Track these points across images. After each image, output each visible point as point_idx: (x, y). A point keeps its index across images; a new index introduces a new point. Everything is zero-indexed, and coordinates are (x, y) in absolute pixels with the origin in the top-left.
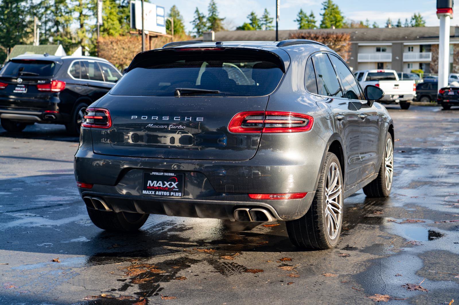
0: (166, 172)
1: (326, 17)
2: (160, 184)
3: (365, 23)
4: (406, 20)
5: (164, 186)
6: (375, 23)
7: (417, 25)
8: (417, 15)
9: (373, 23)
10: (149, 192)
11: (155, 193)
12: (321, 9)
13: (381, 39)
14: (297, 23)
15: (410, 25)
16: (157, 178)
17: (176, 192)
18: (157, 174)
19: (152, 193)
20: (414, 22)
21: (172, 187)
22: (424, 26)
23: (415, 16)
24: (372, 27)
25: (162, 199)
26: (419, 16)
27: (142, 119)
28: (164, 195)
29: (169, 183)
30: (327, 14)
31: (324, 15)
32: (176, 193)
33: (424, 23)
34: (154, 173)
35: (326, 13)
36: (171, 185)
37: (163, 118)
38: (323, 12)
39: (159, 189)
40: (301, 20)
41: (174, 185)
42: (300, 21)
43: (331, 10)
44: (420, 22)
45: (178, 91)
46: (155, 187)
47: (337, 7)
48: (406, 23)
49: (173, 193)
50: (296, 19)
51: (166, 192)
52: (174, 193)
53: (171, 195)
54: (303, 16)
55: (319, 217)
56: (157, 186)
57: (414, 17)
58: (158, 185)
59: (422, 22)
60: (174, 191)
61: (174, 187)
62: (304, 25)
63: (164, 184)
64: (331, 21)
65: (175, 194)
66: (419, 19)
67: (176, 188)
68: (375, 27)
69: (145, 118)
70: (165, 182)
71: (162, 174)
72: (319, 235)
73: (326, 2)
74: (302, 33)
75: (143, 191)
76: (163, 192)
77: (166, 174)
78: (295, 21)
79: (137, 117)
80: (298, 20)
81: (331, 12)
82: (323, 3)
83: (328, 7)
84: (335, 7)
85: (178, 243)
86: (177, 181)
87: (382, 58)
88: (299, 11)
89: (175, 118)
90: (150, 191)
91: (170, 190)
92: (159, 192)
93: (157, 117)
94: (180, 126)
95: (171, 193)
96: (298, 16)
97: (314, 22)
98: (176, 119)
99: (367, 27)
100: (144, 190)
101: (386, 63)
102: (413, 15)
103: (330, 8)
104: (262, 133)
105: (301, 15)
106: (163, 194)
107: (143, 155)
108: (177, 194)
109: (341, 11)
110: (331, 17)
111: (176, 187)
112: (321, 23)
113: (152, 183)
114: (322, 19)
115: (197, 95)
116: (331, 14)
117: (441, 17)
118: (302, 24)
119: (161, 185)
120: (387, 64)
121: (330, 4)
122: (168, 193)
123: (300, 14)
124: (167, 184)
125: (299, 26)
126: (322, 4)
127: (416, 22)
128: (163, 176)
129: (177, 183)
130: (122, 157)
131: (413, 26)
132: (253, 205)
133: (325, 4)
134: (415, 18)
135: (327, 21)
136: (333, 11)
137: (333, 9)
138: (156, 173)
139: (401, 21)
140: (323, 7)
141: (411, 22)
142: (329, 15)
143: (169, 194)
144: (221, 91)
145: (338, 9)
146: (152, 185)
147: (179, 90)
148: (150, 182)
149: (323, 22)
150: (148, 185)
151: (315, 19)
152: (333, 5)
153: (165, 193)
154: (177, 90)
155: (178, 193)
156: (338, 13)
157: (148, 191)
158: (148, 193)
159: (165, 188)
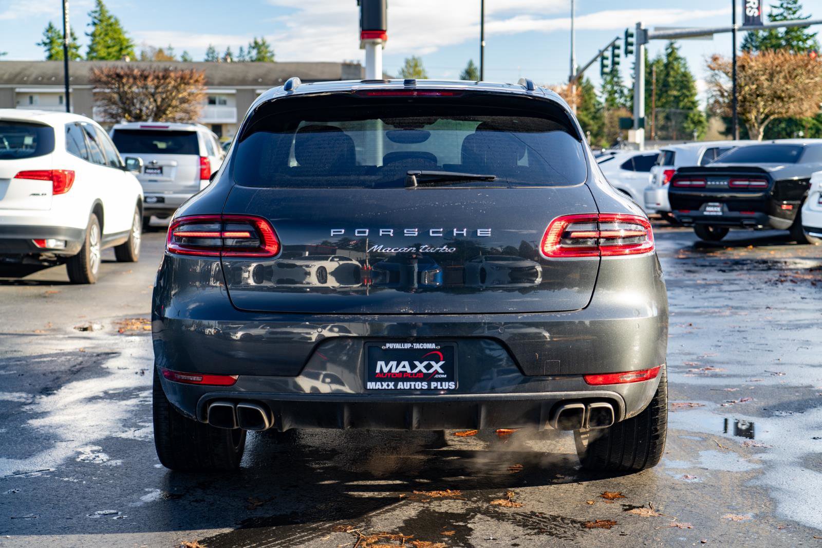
0: (416, 342)
1: (97, 39)
2: (404, 367)
3: (167, 53)
4: (241, 50)
5: (415, 371)
6: (185, 53)
7: (260, 59)
8: (260, 41)
9: (181, 53)
10: (382, 385)
11: (396, 385)
12: (88, 25)
13: (216, 81)
14: (43, 48)
15: (247, 58)
16: (399, 356)
17: (441, 380)
18: (398, 346)
19: (388, 385)
20: (254, 53)
21: (431, 371)
22: (273, 61)
23: (256, 43)
24: (180, 59)
25: (411, 398)
26: (264, 44)
27: (356, 234)
28: (415, 389)
29: (425, 363)
30: (100, 35)
31: (93, 35)
32: (444, 383)
33: (273, 55)
34: (389, 346)
35: (97, 33)
36: (428, 367)
37: (405, 231)
38: (91, 29)
39: (404, 377)
40: (51, 42)
41: (437, 367)
42: (50, 44)
43: (107, 25)
44: (266, 53)
45: (414, 177)
46: (395, 374)
47: (117, 21)
48: (240, 56)
49: (435, 383)
50: (40, 42)
51: (420, 383)
52: (439, 383)
53: (432, 388)
54: (53, 35)
55: (661, 410)
56: (397, 371)
57: (253, 45)
58: (400, 369)
59: (268, 55)
60: (437, 380)
61: (436, 372)
62: (57, 53)
63: (413, 367)
64: (108, 47)
65: (441, 386)
66: (262, 48)
67: (442, 374)
68: (185, 60)
69: (364, 232)
70: (417, 363)
71: (408, 346)
72: (655, 443)
73: (96, 12)
74: (116, 68)
75: (369, 384)
76: (413, 383)
77: (417, 346)
78: (39, 44)
79: (343, 231)
80: (45, 44)
81: (106, 30)
82: (90, 12)
83: (100, 21)
84: (112, 20)
85: (361, 483)
86: (442, 359)
87: (219, 117)
88: (47, 26)
89: (431, 231)
90: (383, 383)
91: (429, 378)
92: (405, 383)
93: (392, 231)
94: (444, 248)
95: (432, 383)
96: (44, 34)
97: (77, 48)
98: (433, 232)
99: (170, 59)
100: (371, 381)
101: (226, 124)
102: (252, 41)
103: (105, 23)
104: (600, 256)
105: (50, 34)
106: (413, 388)
107: (364, 310)
108: (446, 385)
109: (125, 29)
110: (107, 38)
111: (440, 371)
112: (87, 50)
113: (386, 366)
114: (90, 43)
115: (454, 185)
116: (106, 35)
117: (367, 46)
118: (53, 51)
119: (408, 370)
120: (229, 128)
121: (104, 16)
122: (424, 385)
123: (48, 31)
124: (420, 367)
125: (47, 54)
126: (90, 15)
127: (259, 53)
128: (411, 349)
129: (441, 363)
130: (316, 316)
131: (252, 61)
132: (595, 396)
133: (94, 15)
134: (256, 45)
135: (99, 47)
136: (109, 28)
137: (111, 25)
138: (394, 345)
139: (232, 50)
140: (90, 20)
141: (249, 52)
142: (102, 36)
143: (426, 387)
144: (498, 176)
145: (119, 25)
146: (386, 370)
147: (416, 175)
148: (381, 364)
149: (92, 49)
150: (378, 371)
151: (78, 43)
152: (110, 18)
153: (419, 385)
154: (411, 175)
155: (447, 383)
156: (118, 31)
157: (379, 383)
158: (380, 388)
159: (416, 374)
